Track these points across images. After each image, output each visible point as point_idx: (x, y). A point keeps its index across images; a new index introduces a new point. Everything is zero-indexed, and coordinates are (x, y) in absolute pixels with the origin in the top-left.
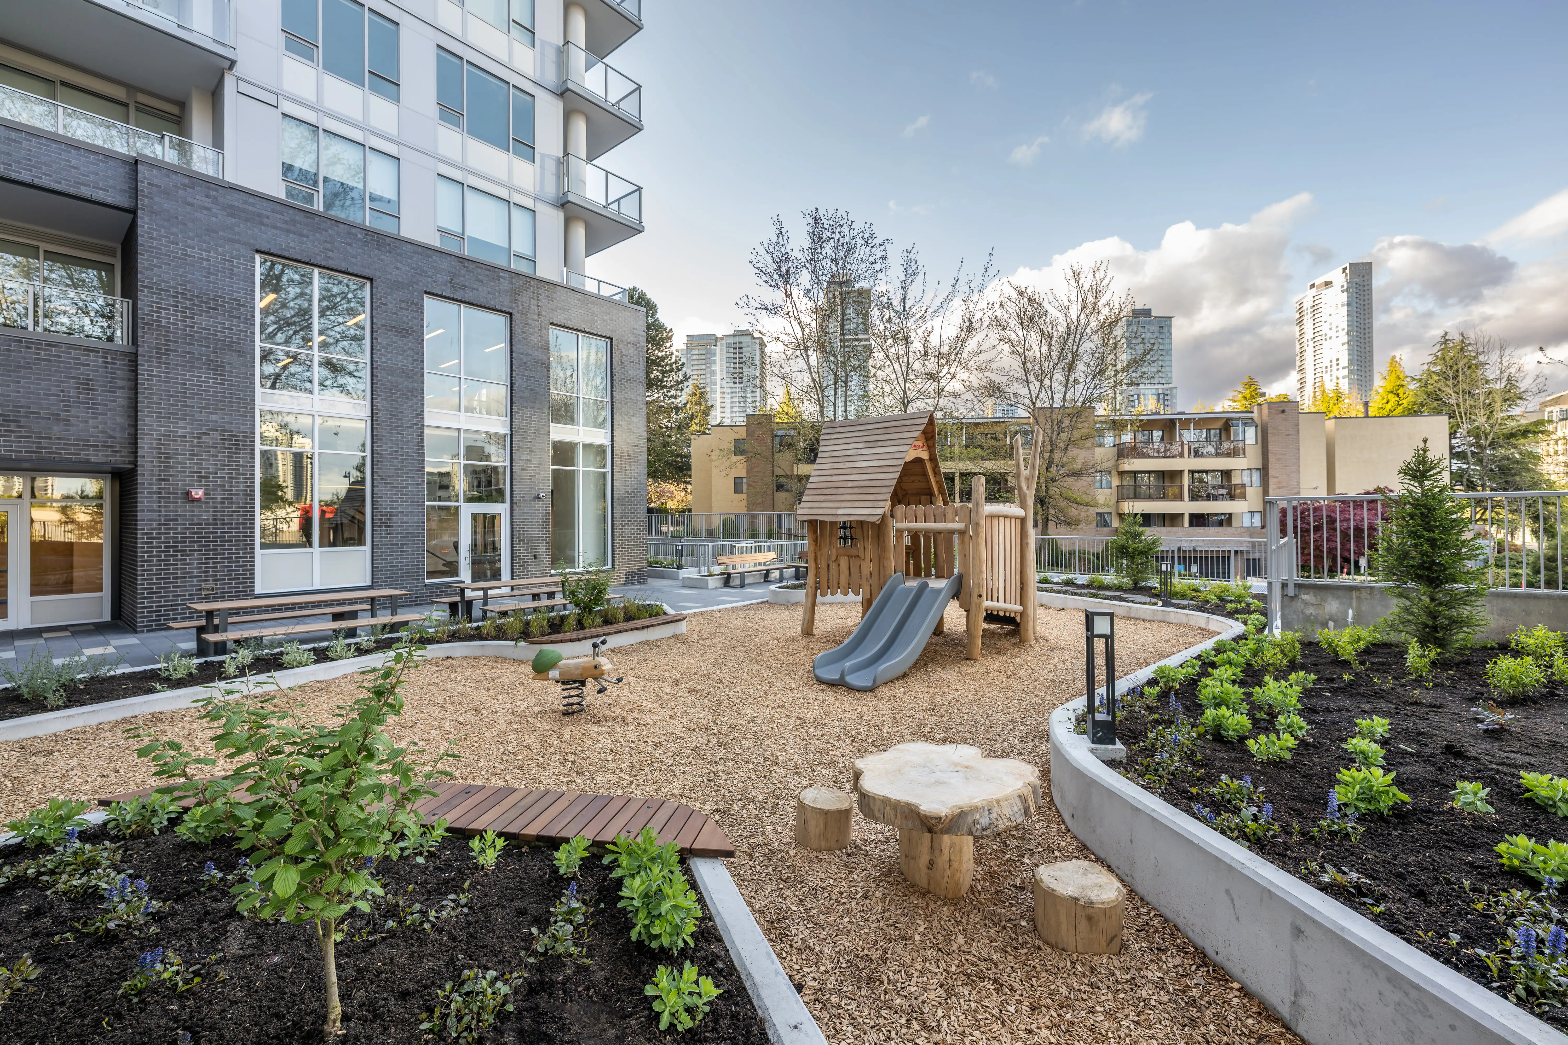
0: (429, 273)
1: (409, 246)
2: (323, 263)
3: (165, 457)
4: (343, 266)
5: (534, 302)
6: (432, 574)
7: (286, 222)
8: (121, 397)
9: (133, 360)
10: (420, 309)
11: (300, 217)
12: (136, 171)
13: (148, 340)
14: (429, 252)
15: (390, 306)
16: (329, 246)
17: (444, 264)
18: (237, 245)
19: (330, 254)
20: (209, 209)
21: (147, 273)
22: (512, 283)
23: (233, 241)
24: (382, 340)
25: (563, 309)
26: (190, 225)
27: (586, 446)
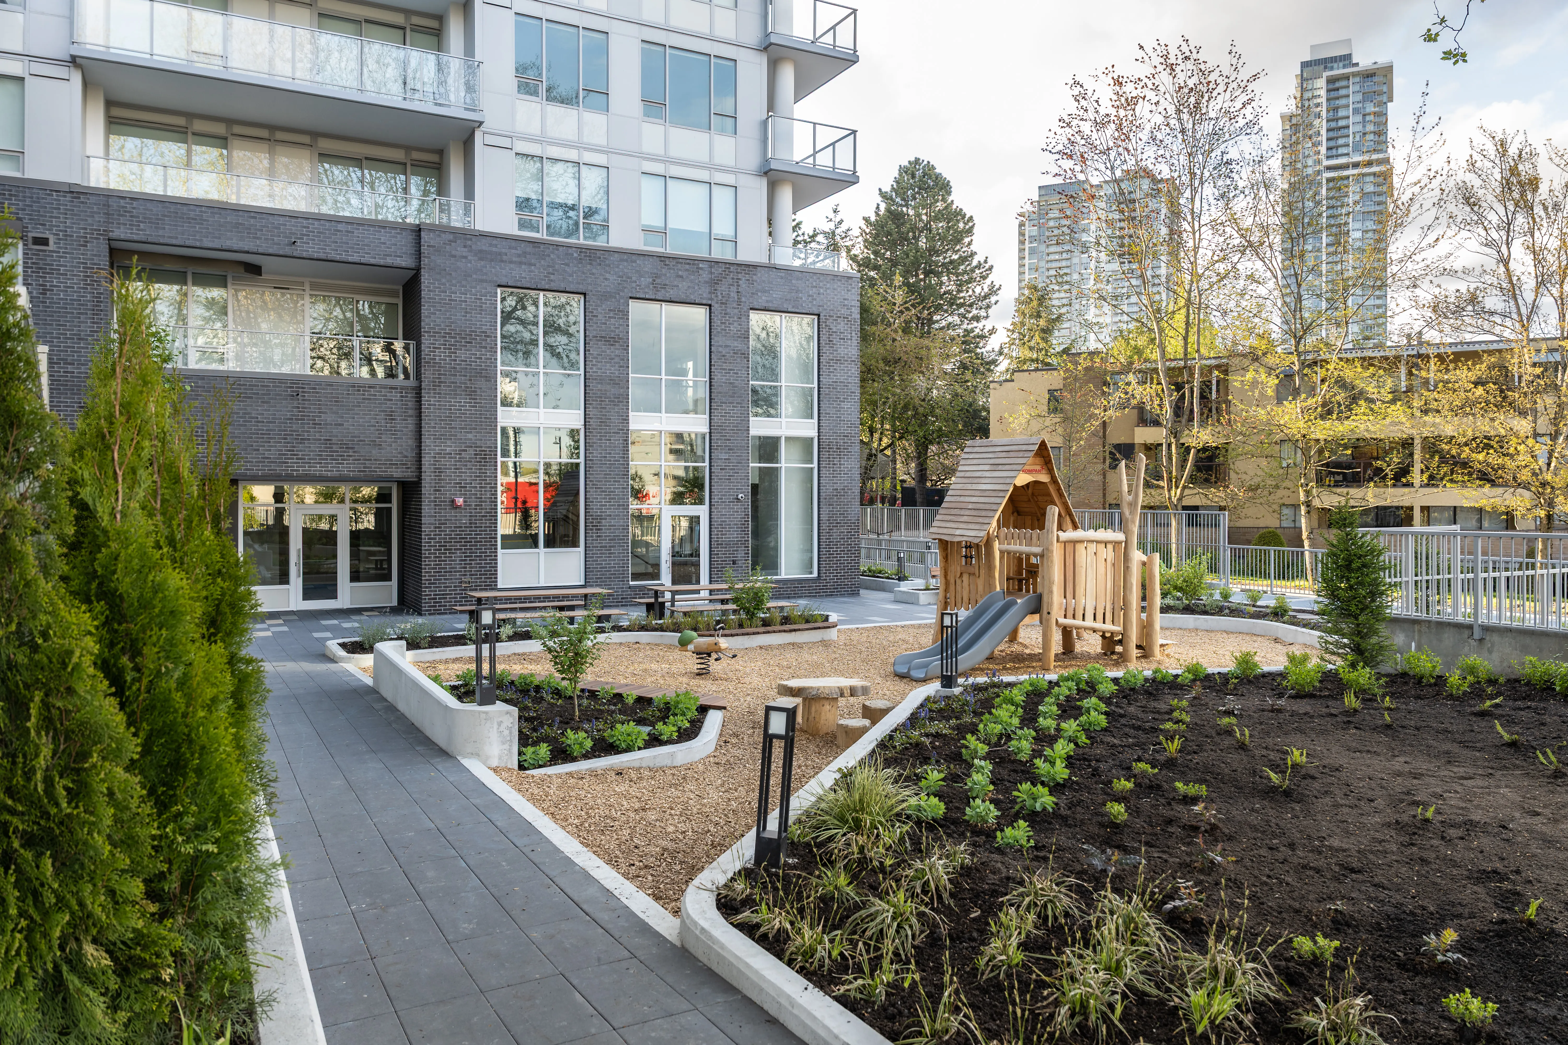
0: (634, 279)
1: (616, 255)
2: (547, 287)
3: (438, 471)
4: (562, 286)
5: (734, 289)
6: (636, 576)
7: (519, 256)
8: (411, 422)
9: (418, 392)
10: (625, 314)
11: (530, 249)
12: (420, 236)
13: (428, 375)
14: (634, 257)
15: (600, 317)
16: (551, 270)
17: (648, 266)
18: (485, 284)
19: (552, 277)
20: (466, 257)
21: (427, 320)
22: (711, 273)
23: (482, 281)
24: (593, 351)
25: (764, 291)
26: (453, 274)
27: (788, 439)
